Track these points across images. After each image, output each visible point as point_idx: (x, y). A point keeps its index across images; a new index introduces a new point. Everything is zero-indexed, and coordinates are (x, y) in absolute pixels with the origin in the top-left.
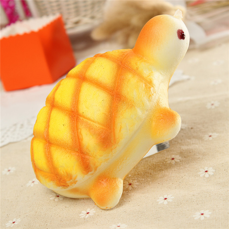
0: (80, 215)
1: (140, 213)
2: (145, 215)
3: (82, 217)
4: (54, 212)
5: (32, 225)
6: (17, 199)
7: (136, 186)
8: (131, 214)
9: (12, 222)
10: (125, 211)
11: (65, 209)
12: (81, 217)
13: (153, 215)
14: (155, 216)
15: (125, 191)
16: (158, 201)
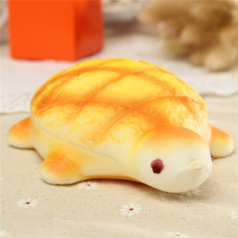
0: (120, 210)
1: (205, 225)
2: (212, 229)
3: (124, 213)
4: (85, 200)
5: (56, 213)
6: (31, 175)
7: (197, 193)
8: (193, 224)
9: (25, 202)
10: (183, 217)
11: (99, 198)
12: (122, 214)
13: (224, 232)
14: (226, 232)
15: (183, 196)
16: (230, 214)
